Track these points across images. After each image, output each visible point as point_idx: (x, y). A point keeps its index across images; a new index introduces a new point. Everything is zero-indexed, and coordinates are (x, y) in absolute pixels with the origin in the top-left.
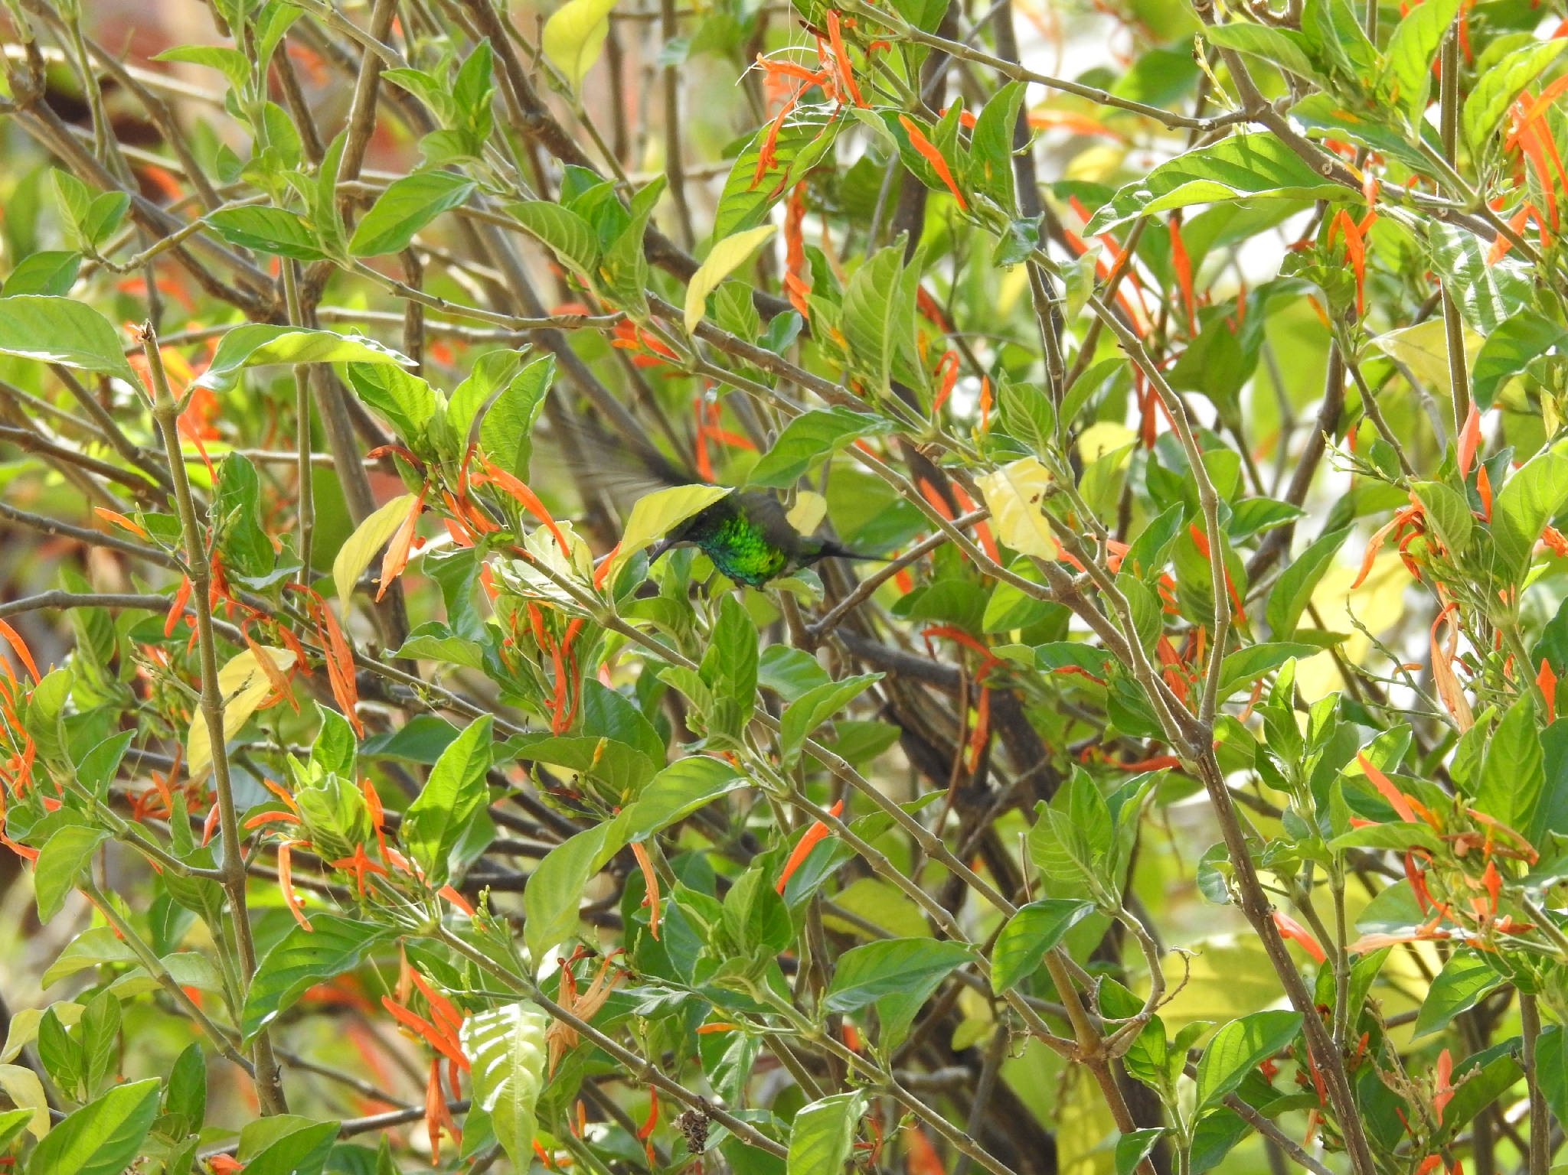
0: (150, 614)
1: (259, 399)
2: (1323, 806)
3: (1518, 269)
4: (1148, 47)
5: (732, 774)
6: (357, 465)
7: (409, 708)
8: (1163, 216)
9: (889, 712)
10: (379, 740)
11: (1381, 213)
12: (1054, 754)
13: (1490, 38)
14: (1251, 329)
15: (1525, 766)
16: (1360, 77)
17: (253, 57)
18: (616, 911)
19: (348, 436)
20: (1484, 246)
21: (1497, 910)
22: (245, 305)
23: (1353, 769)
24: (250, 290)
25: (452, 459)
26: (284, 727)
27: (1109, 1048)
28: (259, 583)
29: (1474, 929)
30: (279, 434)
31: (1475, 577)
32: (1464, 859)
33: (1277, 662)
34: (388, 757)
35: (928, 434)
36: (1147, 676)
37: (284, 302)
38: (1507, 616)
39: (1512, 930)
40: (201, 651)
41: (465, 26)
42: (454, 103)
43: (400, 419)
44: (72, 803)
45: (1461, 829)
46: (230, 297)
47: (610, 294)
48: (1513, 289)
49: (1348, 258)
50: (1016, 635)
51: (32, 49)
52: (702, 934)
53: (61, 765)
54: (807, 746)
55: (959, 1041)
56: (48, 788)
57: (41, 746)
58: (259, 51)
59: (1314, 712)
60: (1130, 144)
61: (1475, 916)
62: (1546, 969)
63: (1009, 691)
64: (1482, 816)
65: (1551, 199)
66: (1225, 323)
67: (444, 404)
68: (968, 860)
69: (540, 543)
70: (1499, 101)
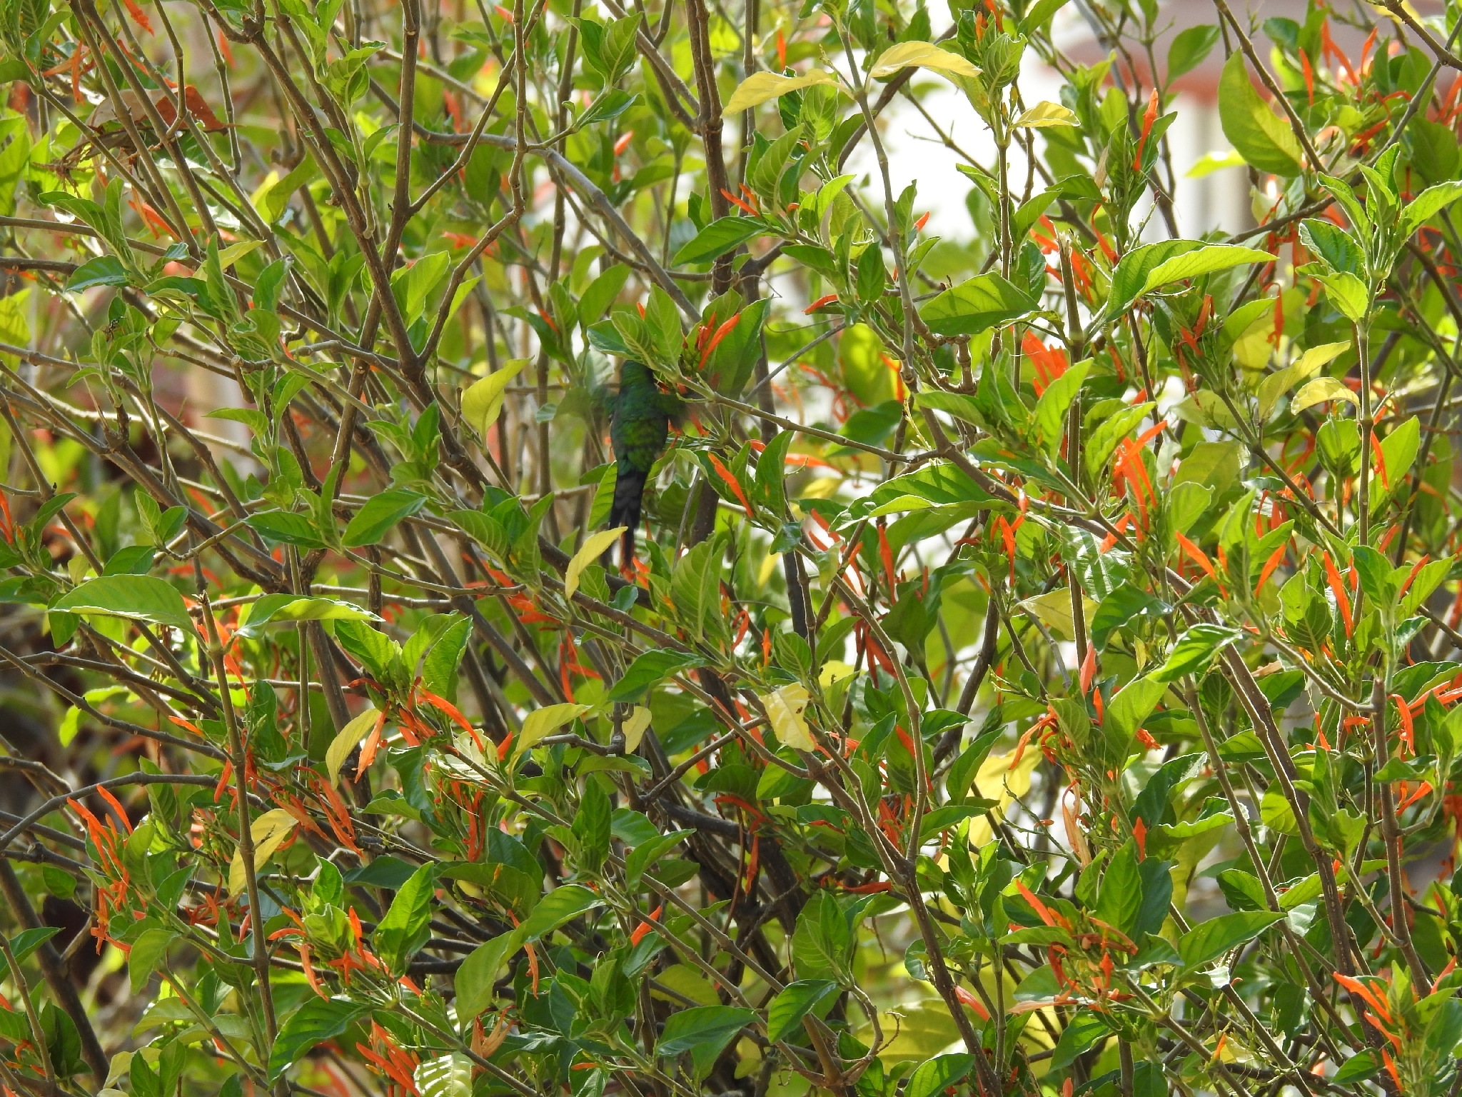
0: (201, 788)
1: (267, 646)
2: (988, 915)
3: (1120, 557)
4: (855, 410)
5: (593, 897)
6: (338, 688)
7: (372, 851)
8: (873, 521)
9: (690, 853)
10: (353, 872)
11: (1029, 519)
12: (801, 880)
13: (1093, 403)
14: (932, 597)
15: (1128, 889)
16: (1017, 428)
17: (269, 415)
18: (511, 986)
19: (331, 669)
20: (1097, 540)
21: (1110, 986)
22: (262, 582)
23: (1010, 890)
24: (266, 572)
25: (405, 687)
26: (291, 863)
27: (846, 1079)
28: (278, 766)
29: (1094, 998)
30: (281, 668)
31: (1091, 762)
32: (1087, 951)
33: (959, 818)
34: (359, 883)
35: (728, 667)
36: (872, 830)
37: (289, 579)
38: (1113, 788)
39: (1118, 998)
40: (240, 814)
41: (410, 396)
42: (413, 444)
43: (370, 661)
44: (153, 913)
45: (1086, 931)
46: (253, 578)
47: (515, 572)
48: (1117, 571)
49: (1004, 547)
50: (777, 801)
51: (121, 412)
52: (576, 1004)
53: (146, 888)
54: (644, 878)
55: (739, 1074)
56: (137, 904)
57: (133, 876)
58: (274, 412)
59: (982, 853)
60: (846, 475)
61: (1095, 989)
62: (1140, 1026)
63: (771, 839)
64: (1100, 922)
65: (1144, 509)
66: (915, 594)
67: (400, 651)
68: (745, 951)
69: (462, 743)
70: (1109, 444)
